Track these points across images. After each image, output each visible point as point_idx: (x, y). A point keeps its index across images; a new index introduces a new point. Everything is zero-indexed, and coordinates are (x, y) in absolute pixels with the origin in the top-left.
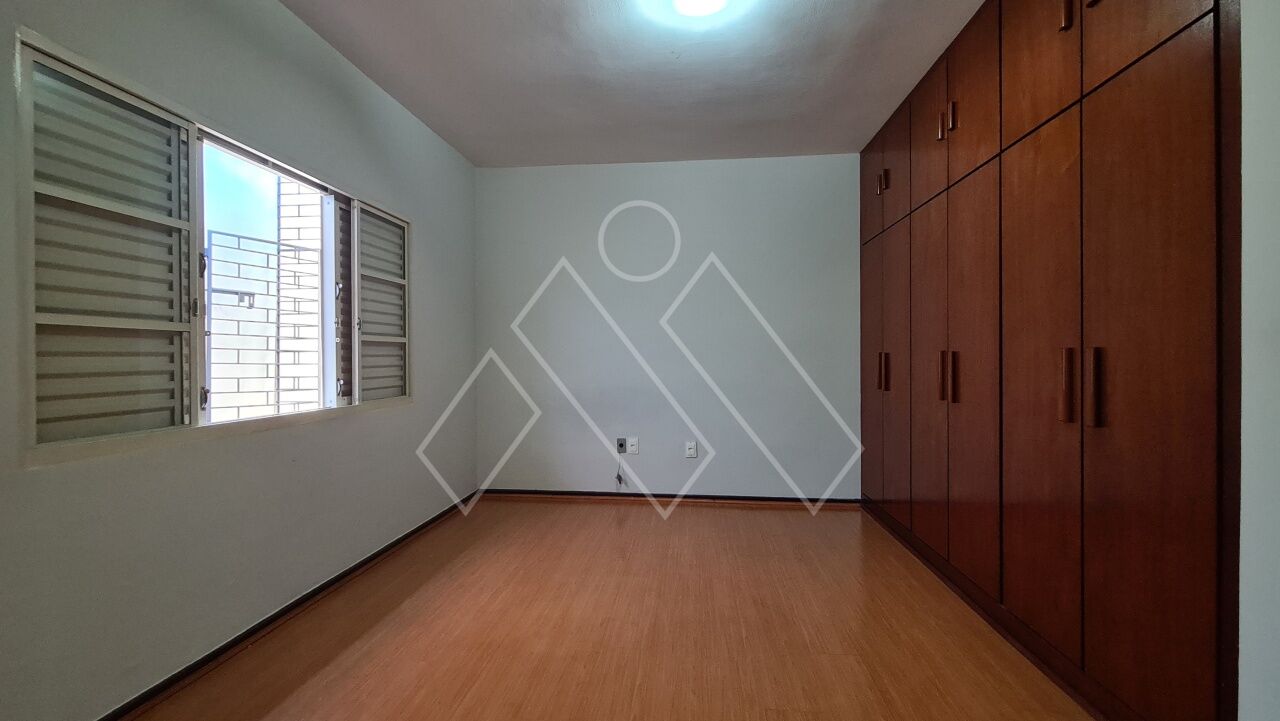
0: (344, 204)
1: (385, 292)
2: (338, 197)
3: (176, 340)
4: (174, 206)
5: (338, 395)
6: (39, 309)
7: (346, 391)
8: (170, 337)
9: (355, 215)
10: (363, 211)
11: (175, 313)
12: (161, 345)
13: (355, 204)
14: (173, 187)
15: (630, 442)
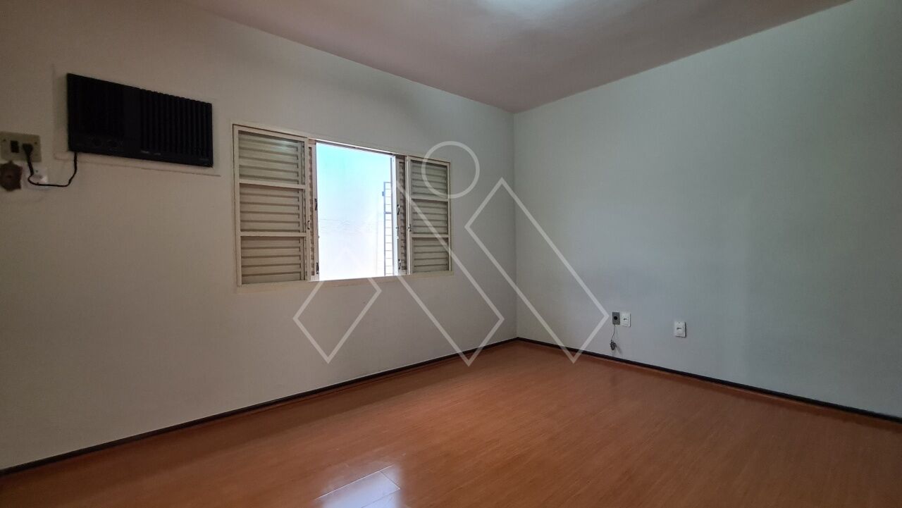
0: (401, 158)
1: (434, 207)
2: (398, 157)
3: (301, 240)
4: (299, 179)
5: (399, 268)
6: (242, 230)
7: (403, 266)
8: (298, 239)
9: (408, 164)
10: (413, 161)
11: (301, 228)
12: (294, 243)
13: (407, 158)
14: (299, 170)
15: (623, 315)
